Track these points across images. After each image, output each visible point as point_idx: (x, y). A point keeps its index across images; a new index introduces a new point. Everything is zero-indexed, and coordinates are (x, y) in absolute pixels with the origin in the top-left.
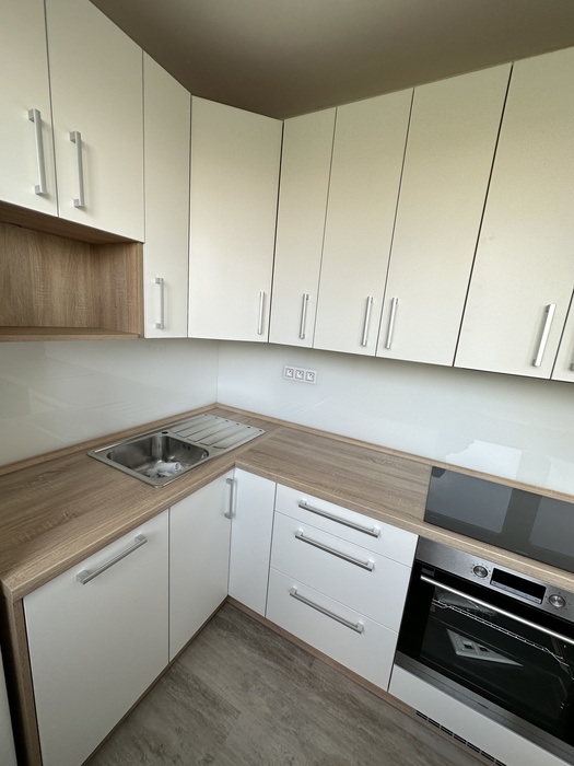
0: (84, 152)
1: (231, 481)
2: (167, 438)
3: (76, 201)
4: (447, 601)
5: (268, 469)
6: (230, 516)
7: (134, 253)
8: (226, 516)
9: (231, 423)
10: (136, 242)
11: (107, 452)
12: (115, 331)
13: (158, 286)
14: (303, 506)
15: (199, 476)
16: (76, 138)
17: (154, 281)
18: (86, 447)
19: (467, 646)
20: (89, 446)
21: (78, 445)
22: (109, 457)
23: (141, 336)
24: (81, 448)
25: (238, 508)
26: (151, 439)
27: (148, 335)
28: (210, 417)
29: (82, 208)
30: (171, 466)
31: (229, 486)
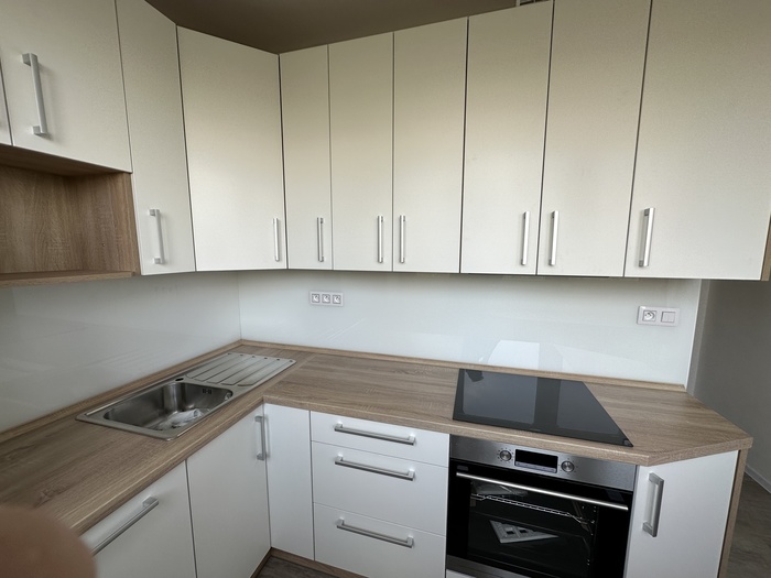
0: (43, 77)
1: (261, 419)
2: (183, 384)
3: (37, 128)
4: (485, 492)
5: (299, 398)
6: (264, 456)
7: (120, 184)
8: (259, 458)
9: (258, 358)
10: (122, 172)
11: (104, 412)
12: (104, 270)
13: (154, 219)
14: (339, 429)
15: (221, 419)
16: (32, 61)
17: (148, 213)
18: (75, 411)
19: (509, 533)
20: (78, 409)
21: (62, 410)
22: (106, 417)
23: (137, 274)
24: (68, 413)
25: (272, 447)
26: (162, 389)
27: (145, 272)
28: (234, 355)
29: (46, 135)
30: (189, 414)
31: (258, 424)
